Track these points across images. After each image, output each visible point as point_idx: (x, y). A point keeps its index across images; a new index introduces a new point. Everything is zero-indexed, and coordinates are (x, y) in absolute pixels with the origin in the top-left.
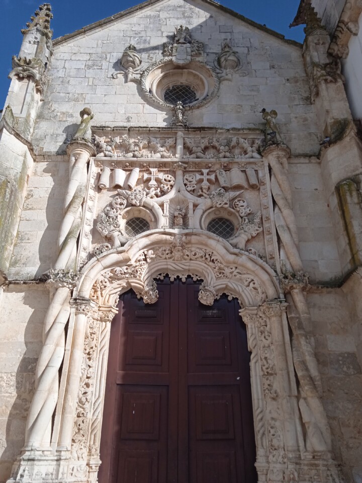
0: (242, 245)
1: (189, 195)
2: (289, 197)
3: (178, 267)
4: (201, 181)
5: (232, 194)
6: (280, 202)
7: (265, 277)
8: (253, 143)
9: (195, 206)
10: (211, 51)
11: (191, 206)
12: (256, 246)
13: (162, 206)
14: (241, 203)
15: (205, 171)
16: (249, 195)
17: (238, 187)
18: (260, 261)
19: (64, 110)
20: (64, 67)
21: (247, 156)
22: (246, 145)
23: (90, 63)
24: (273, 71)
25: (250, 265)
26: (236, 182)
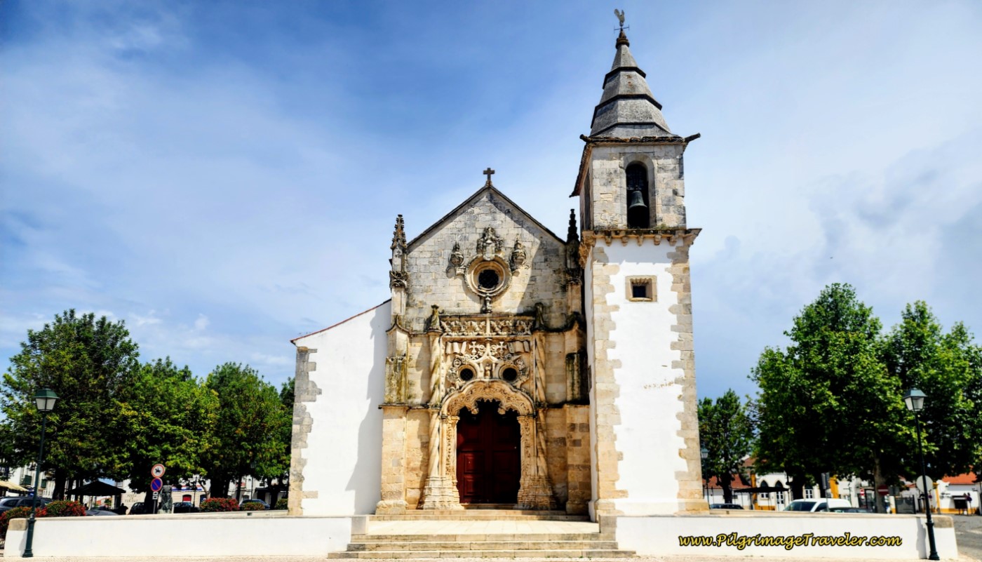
1: (493, 358)
2: (543, 361)
3: (488, 396)
4: (499, 349)
5: (515, 357)
7: (528, 403)
8: (529, 324)
9: (496, 364)
10: (508, 246)
12: (525, 388)
13: (479, 364)
14: (520, 363)
15: (502, 343)
16: (524, 356)
17: (518, 353)
18: (526, 395)
19: (421, 300)
20: (416, 265)
21: (525, 333)
22: (524, 326)
23: (431, 260)
24: (546, 264)
25: (522, 397)
26: (518, 350)
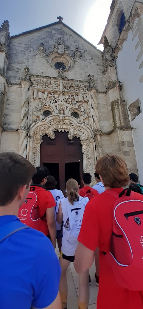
0: (82, 121)
1: (65, 103)
2: (97, 106)
3: (61, 127)
4: (69, 98)
5: (79, 104)
6: (94, 107)
7: (89, 131)
8: (86, 86)
9: (67, 107)
10: (71, 50)
11: (66, 107)
12: (86, 121)
13: (56, 106)
14: (82, 107)
15: (70, 95)
16: (84, 105)
17: (81, 101)
18: (88, 126)
20: (16, 49)
22: (84, 87)
23: (26, 48)
24: (92, 60)
25: (84, 127)
26: (80, 100)
